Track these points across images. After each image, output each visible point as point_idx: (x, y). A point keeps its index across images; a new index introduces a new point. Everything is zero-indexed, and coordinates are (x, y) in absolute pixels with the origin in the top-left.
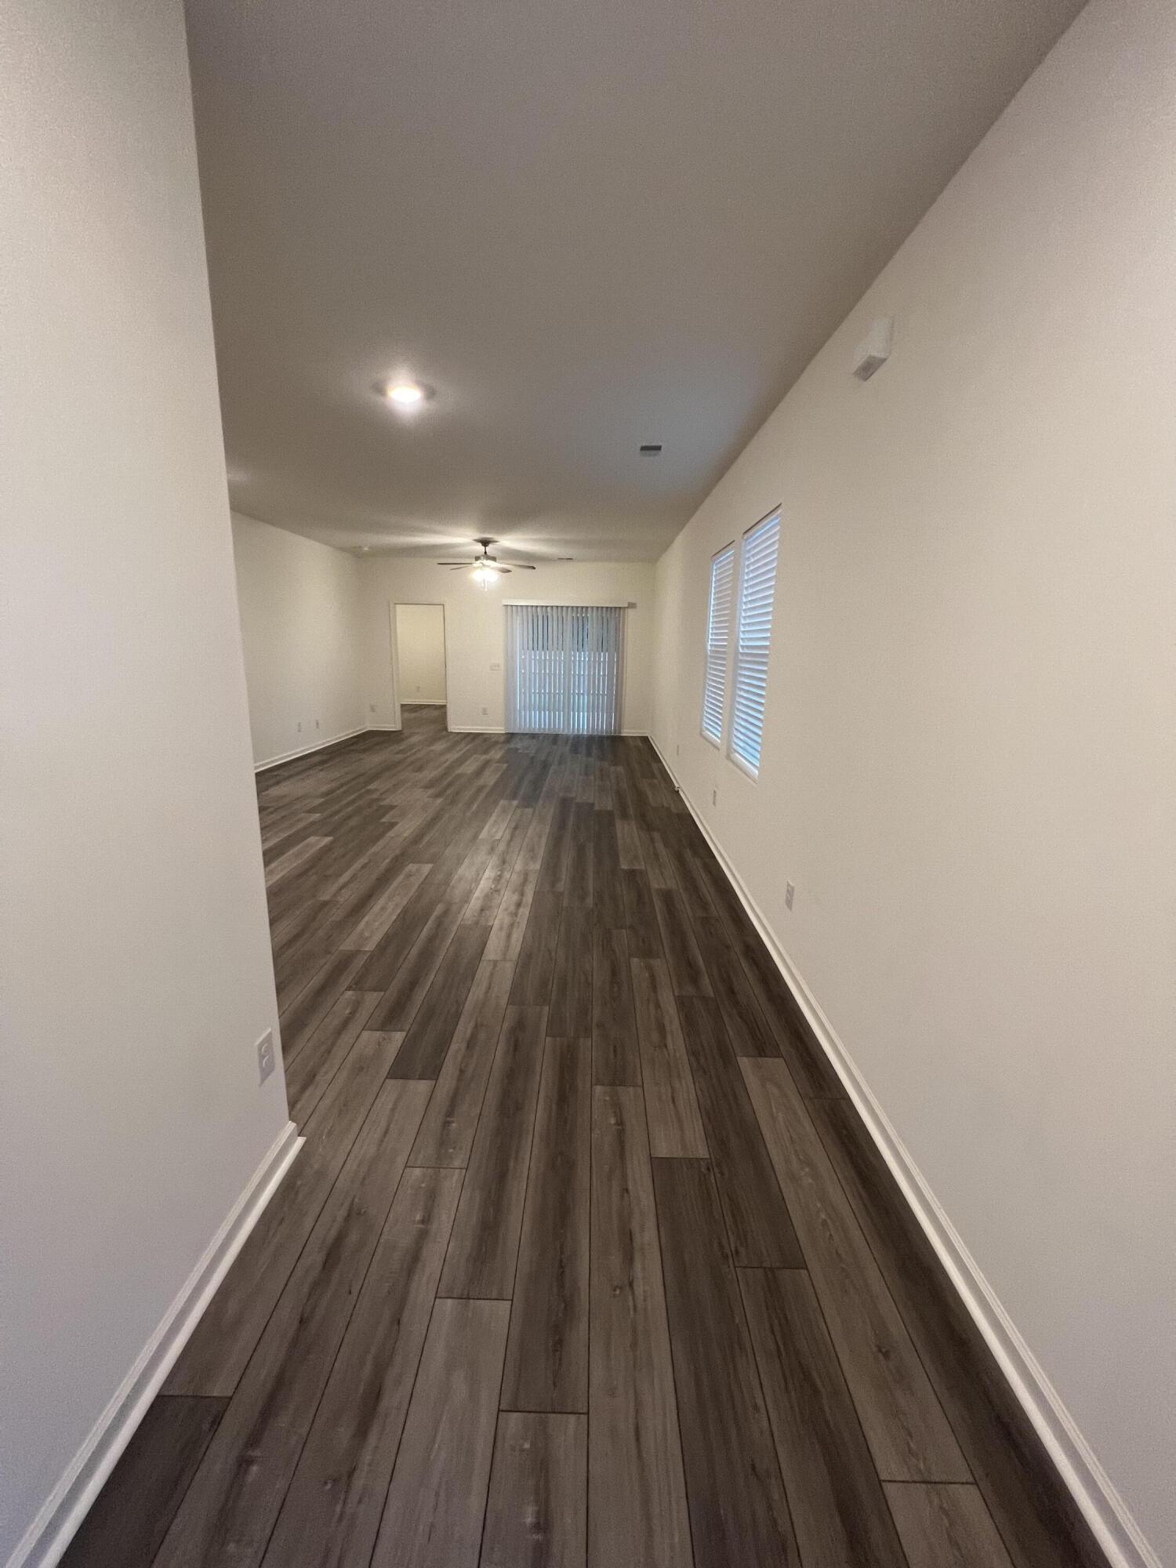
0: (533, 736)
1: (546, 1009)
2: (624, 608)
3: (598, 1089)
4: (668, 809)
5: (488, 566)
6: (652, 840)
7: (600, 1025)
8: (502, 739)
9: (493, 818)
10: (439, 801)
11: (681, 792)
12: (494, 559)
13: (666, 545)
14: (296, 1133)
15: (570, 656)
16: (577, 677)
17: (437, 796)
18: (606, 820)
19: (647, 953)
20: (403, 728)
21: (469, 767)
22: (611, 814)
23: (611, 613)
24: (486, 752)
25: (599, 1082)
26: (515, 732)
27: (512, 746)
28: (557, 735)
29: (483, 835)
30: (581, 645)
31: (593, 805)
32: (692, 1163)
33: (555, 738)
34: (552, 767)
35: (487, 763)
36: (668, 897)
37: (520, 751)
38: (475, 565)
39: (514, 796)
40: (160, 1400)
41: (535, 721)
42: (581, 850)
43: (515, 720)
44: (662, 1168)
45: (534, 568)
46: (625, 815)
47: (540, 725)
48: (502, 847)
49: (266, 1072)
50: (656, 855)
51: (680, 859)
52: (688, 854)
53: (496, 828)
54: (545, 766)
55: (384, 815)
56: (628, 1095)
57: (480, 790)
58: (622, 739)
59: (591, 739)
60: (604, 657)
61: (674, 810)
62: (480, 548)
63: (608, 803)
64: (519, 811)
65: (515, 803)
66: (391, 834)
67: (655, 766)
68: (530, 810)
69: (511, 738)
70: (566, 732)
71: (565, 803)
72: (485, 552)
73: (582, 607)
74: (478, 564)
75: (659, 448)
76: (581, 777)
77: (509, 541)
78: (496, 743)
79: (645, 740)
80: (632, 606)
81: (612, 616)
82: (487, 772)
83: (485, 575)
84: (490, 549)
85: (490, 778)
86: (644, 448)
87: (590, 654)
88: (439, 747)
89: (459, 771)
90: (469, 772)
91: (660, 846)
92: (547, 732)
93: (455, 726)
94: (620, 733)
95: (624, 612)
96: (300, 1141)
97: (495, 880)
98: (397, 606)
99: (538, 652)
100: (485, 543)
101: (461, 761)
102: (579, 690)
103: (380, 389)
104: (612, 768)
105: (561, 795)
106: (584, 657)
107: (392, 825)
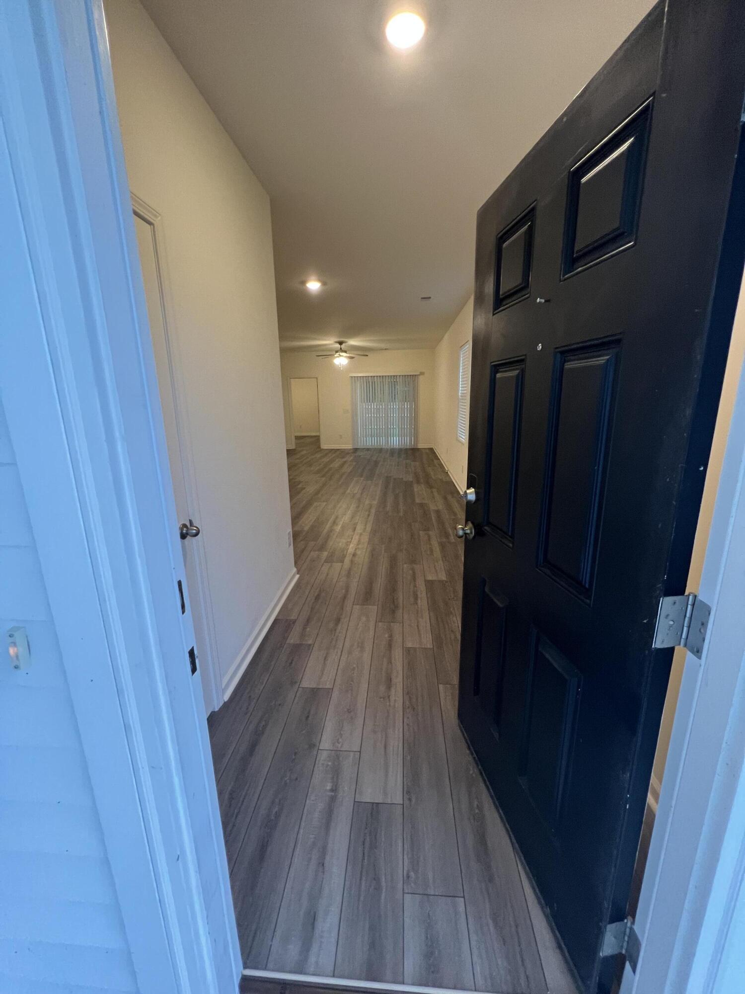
0: (368, 449)
1: (383, 546)
2: (418, 375)
3: (405, 566)
4: (441, 480)
5: (342, 356)
6: (432, 492)
7: (406, 550)
8: (352, 451)
9: (352, 485)
10: (324, 479)
11: (449, 473)
12: (345, 352)
13: (440, 340)
14: (297, 573)
15: (388, 405)
16: (392, 418)
17: (323, 476)
18: (409, 485)
19: (427, 529)
20: (296, 448)
21: (336, 464)
22: (412, 482)
23: (410, 378)
24: (343, 458)
25: (406, 563)
26: (358, 447)
27: (356, 455)
28: (381, 449)
29: (348, 491)
30: (393, 399)
31: (402, 478)
32: (441, 581)
33: (380, 450)
34: (380, 463)
35: (345, 462)
36: (438, 512)
37: (362, 457)
38: (335, 356)
39: (361, 476)
40: (276, 622)
41: (369, 442)
42: (396, 497)
43: (358, 442)
44: (430, 584)
45: (367, 355)
46: (418, 482)
47: (372, 443)
48: (358, 496)
49: (290, 545)
50: (433, 497)
51: (445, 498)
52: (449, 497)
53: (354, 488)
54: (376, 463)
55: (298, 485)
56: (417, 567)
57: (343, 474)
58: (418, 449)
59: (400, 450)
60: (406, 405)
61: (444, 480)
62: (338, 346)
63: (410, 478)
64: (365, 482)
65: (362, 479)
66: (304, 491)
67: (435, 461)
68: (369, 482)
69: (356, 451)
70: (386, 447)
71: (388, 480)
72: (341, 348)
73: (394, 376)
74: (337, 355)
75: (430, 298)
76: (396, 468)
77: (353, 342)
78: (348, 453)
79: (431, 450)
80: (422, 373)
81: (411, 380)
82: (346, 466)
83: (341, 361)
84: (343, 346)
85: (347, 469)
86: (422, 298)
87: (398, 404)
88: (318, 456)
89: (331, 466)
90: (336, 466)
91: (436, 494)
92: (376, 447)
93: (325, 446)
94: (417, 446)
95: (418, 377)
96: (298, 576)
97: (356, 507)
98: (292, 380)
99: (370, 404)
100: (341, 343)
101: (332, 461)
102: (393, 426)
103: (304, 283)
104: (412, 463)
105: (386, 475)
106: (396, 406)
107: (304, 489)
